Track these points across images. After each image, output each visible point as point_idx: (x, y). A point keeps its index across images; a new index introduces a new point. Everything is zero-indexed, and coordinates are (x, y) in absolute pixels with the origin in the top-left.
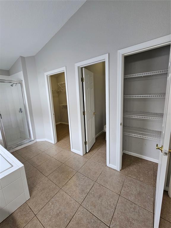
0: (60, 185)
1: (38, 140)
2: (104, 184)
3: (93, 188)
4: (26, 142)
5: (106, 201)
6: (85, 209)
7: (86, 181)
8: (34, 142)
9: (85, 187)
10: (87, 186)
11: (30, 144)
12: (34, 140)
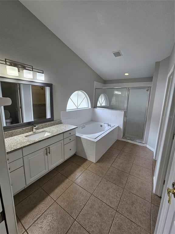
0: (106, 177)
1: (148, 146)
2: (115, 223)
3: (108, 207)
4: (137, 141)
5: (96, 221)
6: (89, 198)
7: (115, 199)
8: (144, 145)
9: (108, 198)
10: (109, 200)
11: (139, 145)
12: (144, 144)
